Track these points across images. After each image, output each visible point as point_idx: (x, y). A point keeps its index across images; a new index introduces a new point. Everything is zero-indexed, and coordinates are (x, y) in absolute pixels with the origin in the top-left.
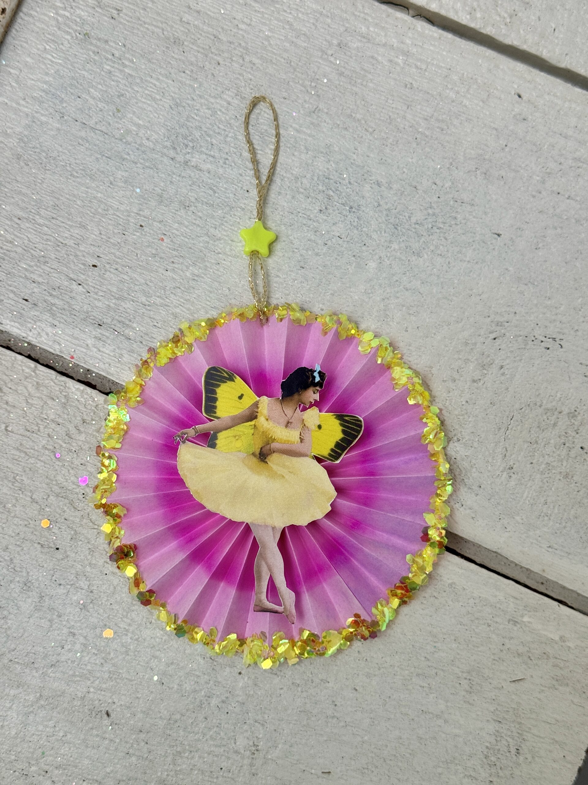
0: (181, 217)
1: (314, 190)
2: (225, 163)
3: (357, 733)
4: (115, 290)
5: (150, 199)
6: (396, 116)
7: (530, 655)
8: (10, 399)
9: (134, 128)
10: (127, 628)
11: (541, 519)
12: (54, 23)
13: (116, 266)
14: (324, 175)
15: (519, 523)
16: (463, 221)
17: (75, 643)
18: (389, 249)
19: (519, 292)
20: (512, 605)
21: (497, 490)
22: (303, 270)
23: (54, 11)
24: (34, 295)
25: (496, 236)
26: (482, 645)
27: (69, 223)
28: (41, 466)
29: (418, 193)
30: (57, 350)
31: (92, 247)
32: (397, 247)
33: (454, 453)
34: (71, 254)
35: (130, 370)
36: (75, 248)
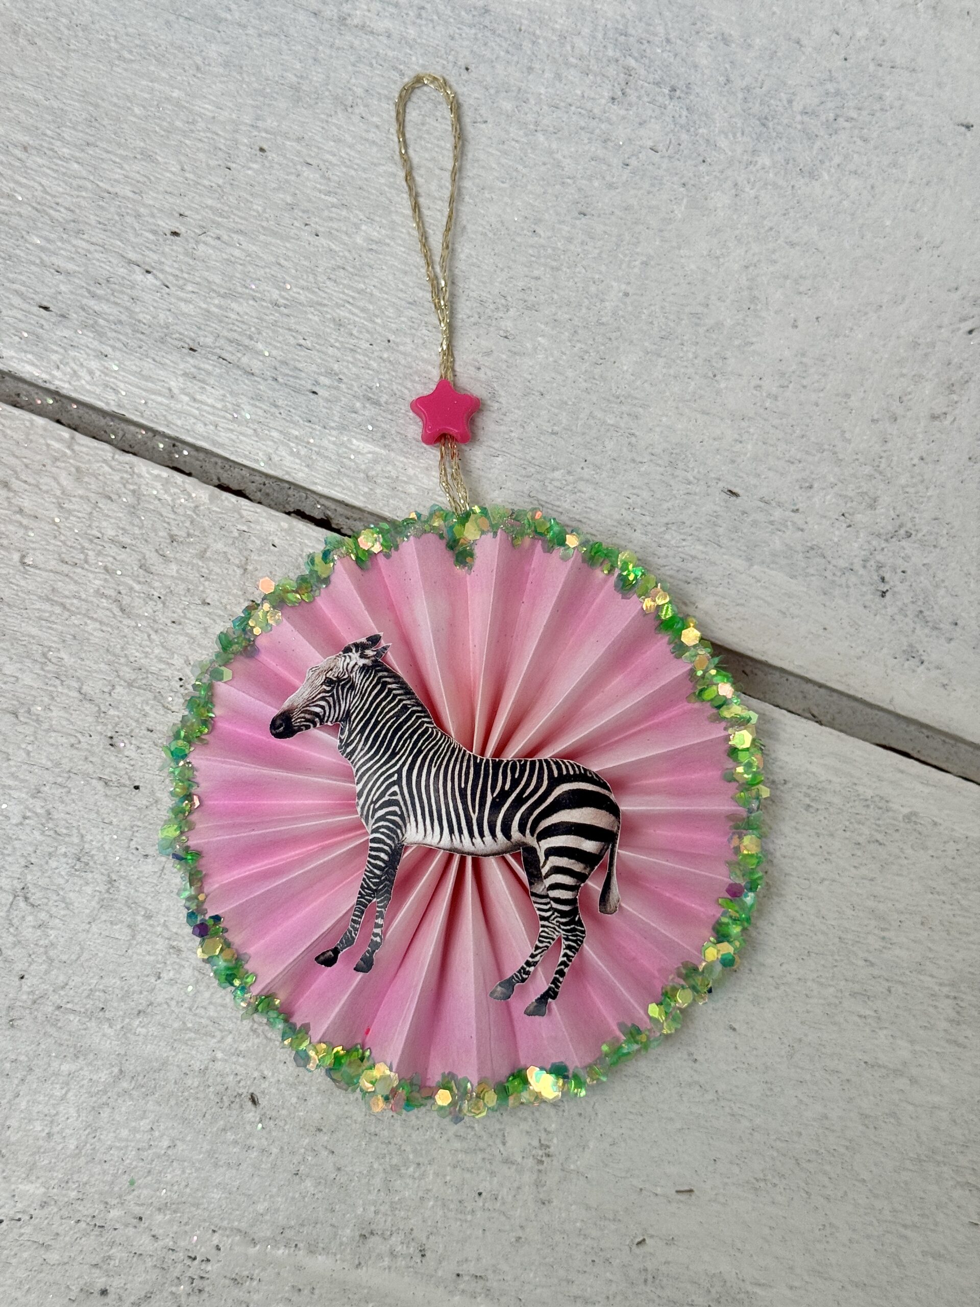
0: (339, 127)
1: (597, 59)
2: (419, 16)
3: (741, 1112)
4: (217, 279)
5: (275, 95)
8: (26, 504)
13: (218, 232)
14: (616, 29)
16: (897, 104)
17: (182, 967)
18: (751, 167)
22: (584, 220)
24: (60, 297)
25: (963, 129)
27: (121, 152)
28: (95, 630)
29: (804, 53)
30: (112, 403)
31: (167, 197)
32: (768, 162)
33: (900, 561)
34: (128, 213)
35: (257, 436)
36: (134, 201)
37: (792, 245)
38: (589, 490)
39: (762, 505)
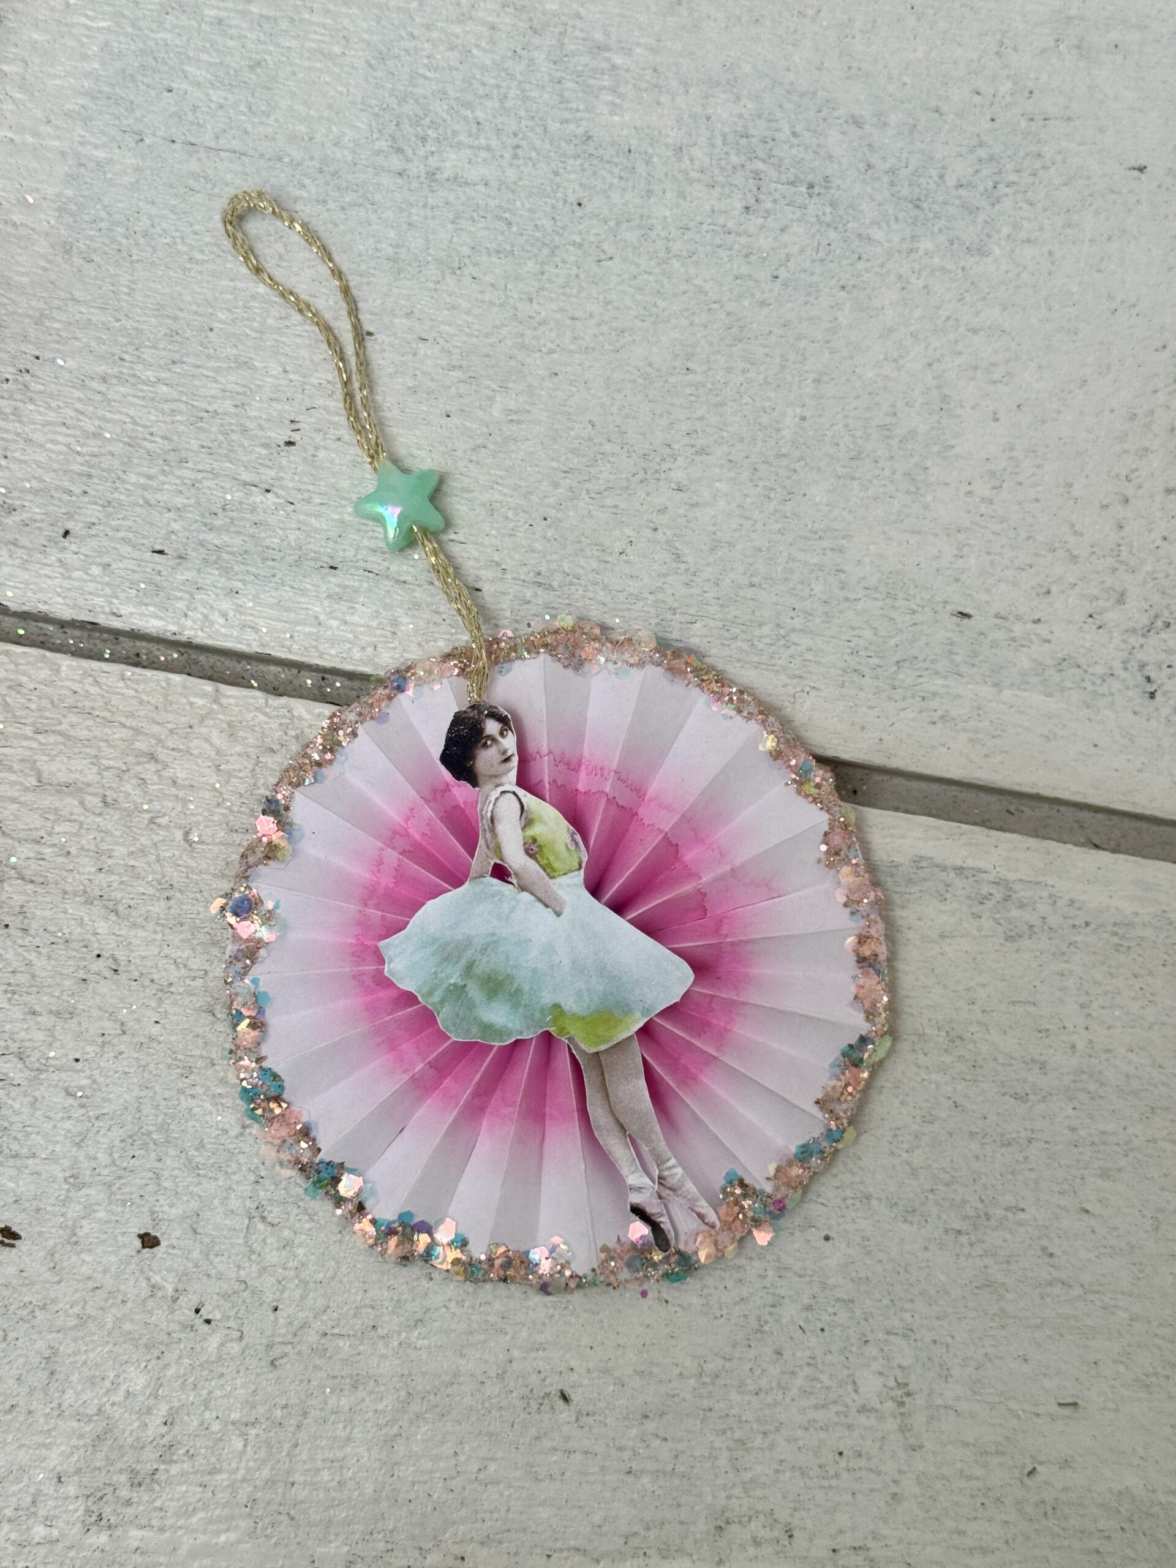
0: (450, 294)
1: (721, 168)
2: (516, 156)
3: (1113, 1303)
4: (345, 484)
5: (372, 271)
8: (179, 771)
9: (303, 129)
14: (736, 131)
16: (1059, 158)
18: (913, 255)
22: (740, 345)
24: (173, 537)
25: (1136, 173)
27: (213, 364)
29: (946, 122)
30: (254, 644)
31: (274, 404)
32: (929, 246)
33: (1164, 656)
34: (232, 431)
36: (237, 416)
37: (975, 331)
38: (805, 641)
39: (999, 621)
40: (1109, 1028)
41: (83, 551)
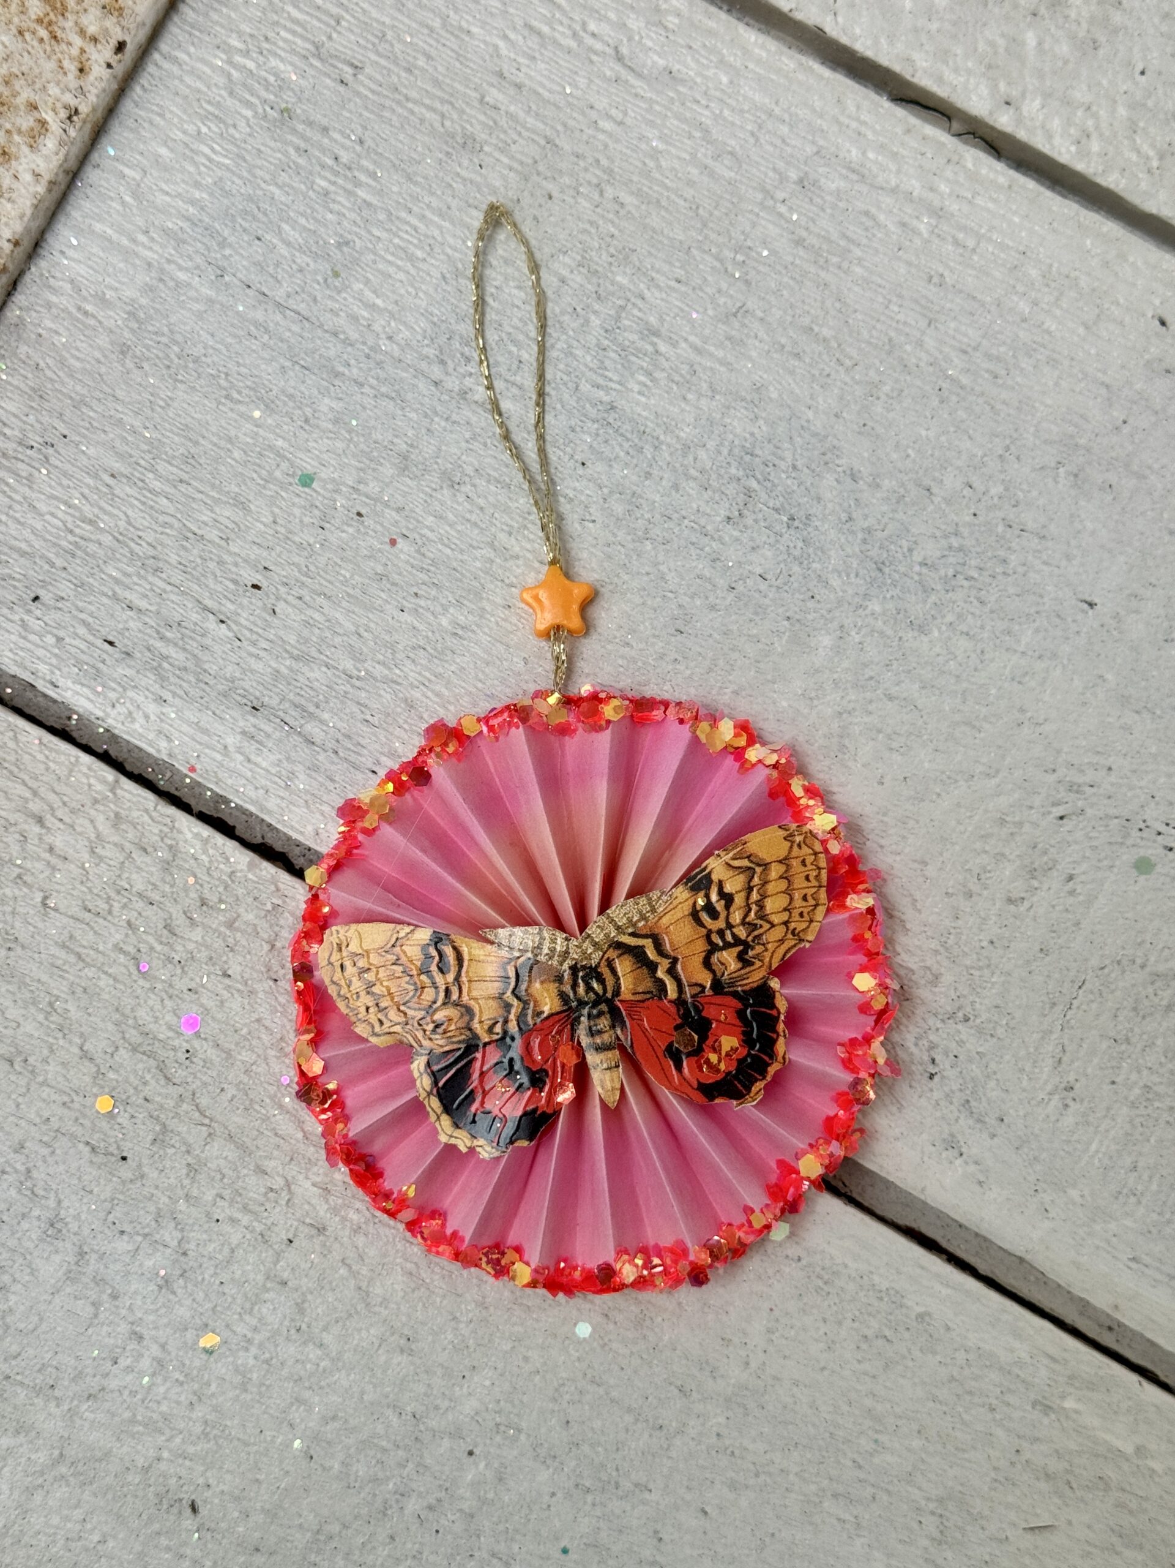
0: (442, 503)
1: (720, 476)
4: (292, 639)
5: (382, 460)
6: (902, 338)
7: (1071, 1478)
8: (59, 841)
9: (365, 314)
10: (249, 1335)
11: (1121, 1199)
12: (221, 81)
13: (300, 591)
14: (743, 447)
15: (1074, 1204)
16: (1021, 570)
17: (141, 1355)
18: (861, 612)
19: (1121, 727)
20: (1043, 1372)
21: (1036, 1131)
22: (679, 637)
23: (224, 57)
24: (127, 634)
25: (1086, 606)
26: (974, 1448)
27: (214, 494)
28: (108, 986)
29: (932, 502)
30: (164, 751)
31: (255, 547)
32: (877, 608)
33: (954, 1044)
34: (211, 558)
35: (308, 807)
36: (220, 546)
37: (891, 698)
40: (785, 1357)
41: (46, 618)
